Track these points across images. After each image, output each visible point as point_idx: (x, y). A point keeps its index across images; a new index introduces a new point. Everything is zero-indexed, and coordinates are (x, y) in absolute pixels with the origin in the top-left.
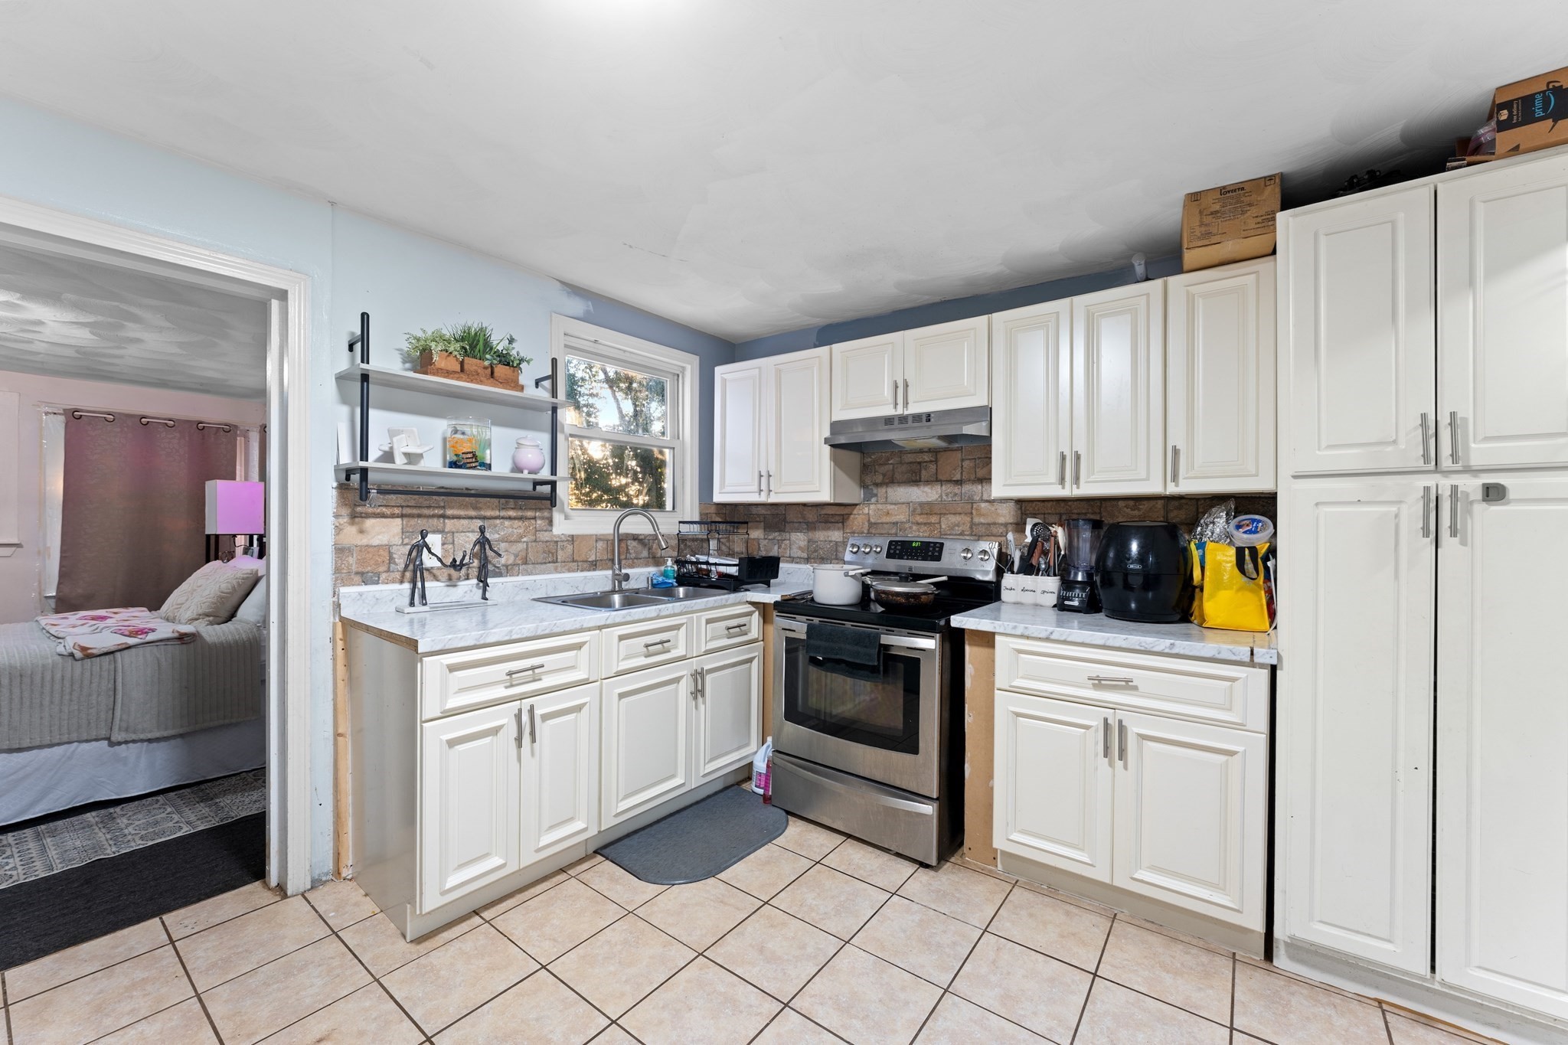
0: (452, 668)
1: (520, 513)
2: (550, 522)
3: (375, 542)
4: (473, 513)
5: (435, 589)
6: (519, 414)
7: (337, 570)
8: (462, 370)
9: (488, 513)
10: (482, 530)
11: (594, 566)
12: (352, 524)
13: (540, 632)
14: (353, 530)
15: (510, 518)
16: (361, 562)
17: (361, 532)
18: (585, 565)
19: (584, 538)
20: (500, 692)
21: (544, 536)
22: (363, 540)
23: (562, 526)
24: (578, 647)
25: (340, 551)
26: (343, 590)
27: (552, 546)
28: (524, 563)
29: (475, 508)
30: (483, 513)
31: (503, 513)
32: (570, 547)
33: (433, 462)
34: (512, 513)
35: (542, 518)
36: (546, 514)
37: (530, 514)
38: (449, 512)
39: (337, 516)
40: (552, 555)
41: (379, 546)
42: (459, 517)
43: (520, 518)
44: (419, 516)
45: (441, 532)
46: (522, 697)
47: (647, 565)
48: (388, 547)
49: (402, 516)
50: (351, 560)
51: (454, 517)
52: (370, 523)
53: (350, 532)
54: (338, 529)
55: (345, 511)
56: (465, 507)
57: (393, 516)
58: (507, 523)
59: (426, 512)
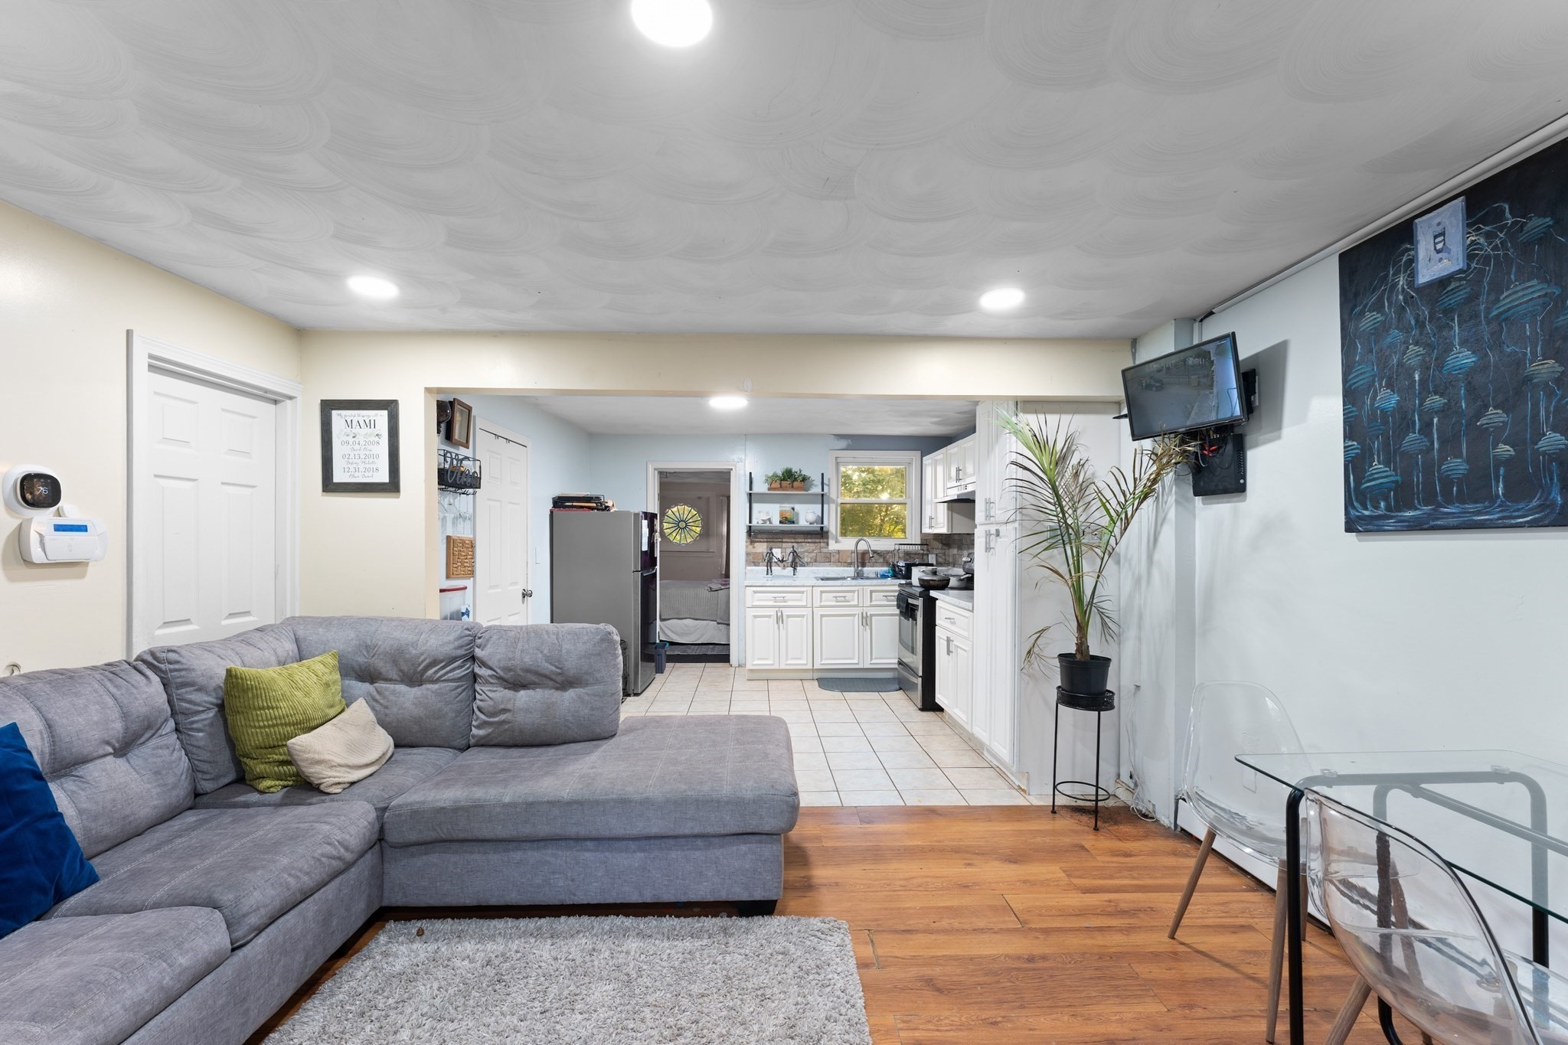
0: (755, 592)
1: (814, 540)
2: (828, 544)
3: (758, 551)
4: (793, 541)
5: (776, 569)
6: (809, 500)
7: (746, 561)
8: (781, 487)
9: (800, 540)
10: (793, 547)
11: (850, 564)
12: (751, 544)
13: (786, 584)
14: (751, 547)
15: (809, 542)
16: (754, 558)
17: (754, 547)
18: (845, 564)
19: (845, 551)
20: (771, 603)
21: (825, 550)
22: (754, 551)
23: (833, 546)
24: (802, 592)
25: (748, 554)
26: (748, 568)
27: (828, 555)
28: (815, 561)
29: (794, 539)
30: (797, 540)
31: (806, 541)
32: (837, 556)
33: (776, 522)
34: (809, 540)
35: (823, 542)
36: (825, 540)
37: (818, 540)
38: (784, 540)
39: (746, 542)
40: (828, 559)
41: (759, 553)
42: (788, 542)
43: (815, 543)
44: (773, 542)
45: (781, 548)
46: (779, 607)
47: (882, 566)
48: (763, 553)
49: (767, 542)
50: (751, 557)
51: (786, 542)
52: (756, 544)
53: (751, 549)
54: (747, 547)
55: (749, 540)
56: (788, 538)
57: (764, 542)
58: (808, 544)
59: (775, 540)
